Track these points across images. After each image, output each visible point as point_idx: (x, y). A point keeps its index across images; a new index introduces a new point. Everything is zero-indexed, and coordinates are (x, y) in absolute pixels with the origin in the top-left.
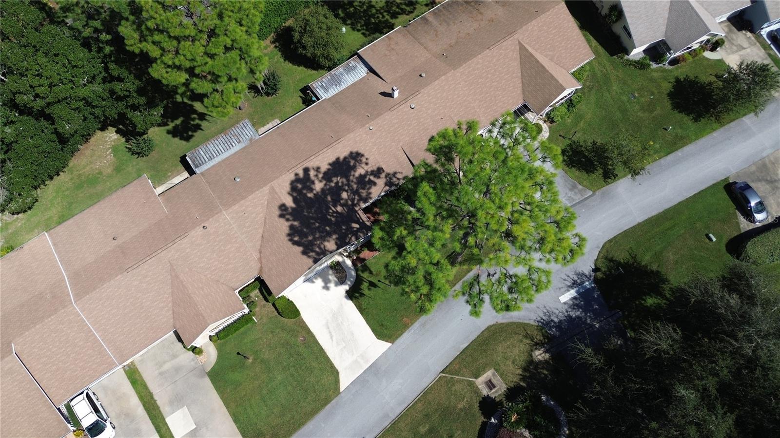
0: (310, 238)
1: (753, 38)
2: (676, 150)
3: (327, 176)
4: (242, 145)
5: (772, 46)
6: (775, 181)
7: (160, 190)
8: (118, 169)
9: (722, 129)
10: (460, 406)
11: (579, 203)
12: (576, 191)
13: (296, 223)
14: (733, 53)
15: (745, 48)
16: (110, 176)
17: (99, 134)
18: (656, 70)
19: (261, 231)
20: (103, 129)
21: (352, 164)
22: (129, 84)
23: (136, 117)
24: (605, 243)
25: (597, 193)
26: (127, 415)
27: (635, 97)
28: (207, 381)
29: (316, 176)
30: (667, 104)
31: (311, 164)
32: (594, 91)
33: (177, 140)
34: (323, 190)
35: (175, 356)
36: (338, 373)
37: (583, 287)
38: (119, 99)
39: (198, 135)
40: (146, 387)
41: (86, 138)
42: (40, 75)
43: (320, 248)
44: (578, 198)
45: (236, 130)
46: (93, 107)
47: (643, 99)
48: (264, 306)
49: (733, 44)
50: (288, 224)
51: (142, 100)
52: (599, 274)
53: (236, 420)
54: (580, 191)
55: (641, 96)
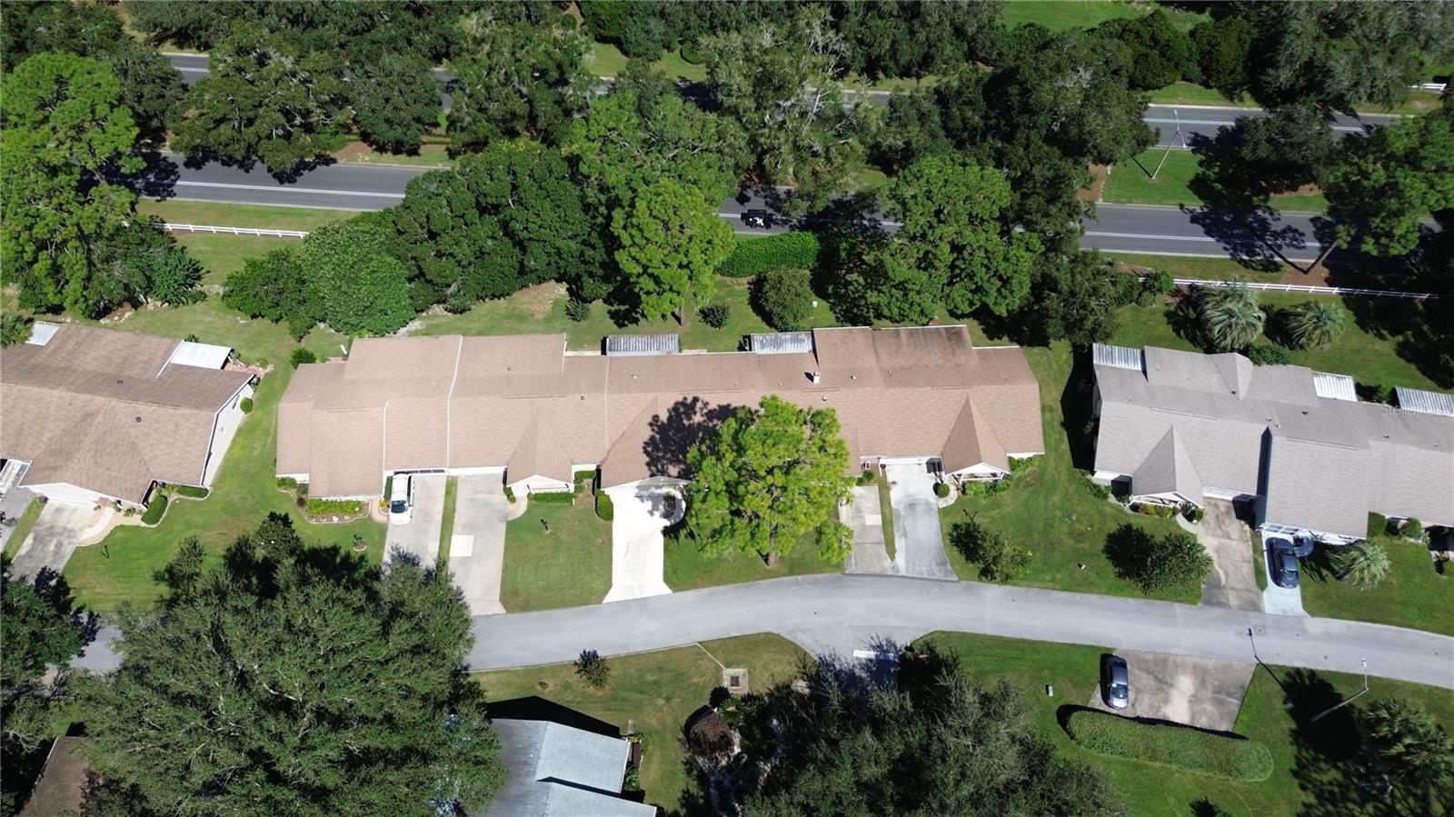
0: (660, 454)
1: (1249, 534)
2: (1076, 591)
3: (711, 415)
4: (659, 353)
5: (1265, 553)
6: (1166, 683)
7: (570, 353)
8: (547, 320)
9: (1142, 601)
10: (696, 680)
11: (938, 580)
12: (943, 568)
13: (658, 436)
14: (1214, 535)
15: (1230, 539)
16: (538, 322)
17: (553, 282)
18: (1111, 506)
19: (625, 428)
20: (558, 280)
22: (598, 255)
23: (588, 283)
24: (936, 632)
25: (963, 582)
26: (426, 514)
27: (1070, 519)
28: (504, 527)
29: (701, 409)
30: (1101, 543)
31: (704, 397)
32: (1030, 489)
33: (612, 321)
34: (699, 424)
35: (491, 492)
36: (611, 586)
37: (885, 656)
38: (585, 262)
39: (632, 327)
40: (454, 502)
41: (541, 280)
42: (538, 216)
43: (663, 467)
44: (939, 575)
45: (662, 338)
46: (561, 258)
47: (1078, 525)
48: (589, 496)
49: (1220, 527)
50: (652, 433)
51: (600, 272)
52: (909, 653)
53: (504, 571)
54: (946, 571)
55: (1078, 520)
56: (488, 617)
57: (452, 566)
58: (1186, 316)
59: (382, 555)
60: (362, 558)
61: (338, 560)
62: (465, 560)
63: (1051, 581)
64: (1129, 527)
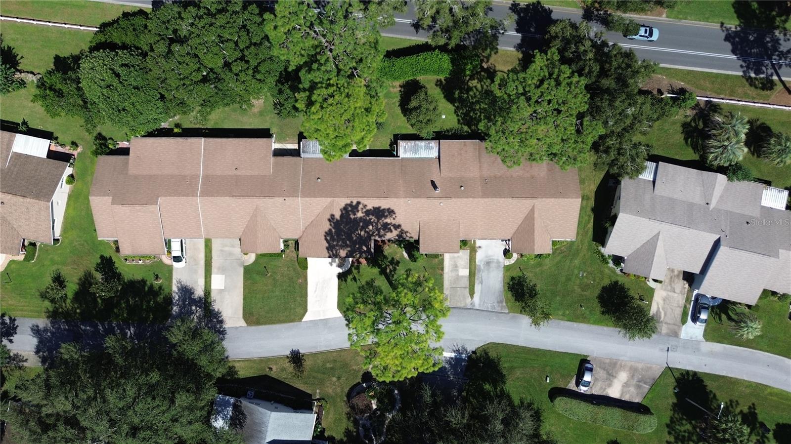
0: (335, 243)
1: (686, 290)
2: (576, 322)
5: (692, 302)
8: (261, 114)
9: (612, 328)
10: (354, 367)
11: (496, 312)
12: (501, 305)
13: (334, 230)
14: (665, 290)
15: (674, 292)
16: (255, 115)
18: (609, 269)
21: (386, 214)
24: (491, 343)
25: (511, 314)
26: (195, 260)
27: (582, 275)
28: (242, 270)
29: (362, 209)
30: (597, 292)
35: (233, 246)
36: (306, 311)
37: (460, 356)
40: (211, 252)
47: (586, 280)
48: (293, 251)
49: (671, 284)
52: (474, 355)
53: (244, 299)
54: (503, 306)
55: (587, 277)
56: (237, 328)
57: (214, 295)
58: (697, 126)
59: (171, 286)
60: (160, 288)
61: (146, 289)
62: (221, 291)
63: (562, 315)
64: (616, 283)
